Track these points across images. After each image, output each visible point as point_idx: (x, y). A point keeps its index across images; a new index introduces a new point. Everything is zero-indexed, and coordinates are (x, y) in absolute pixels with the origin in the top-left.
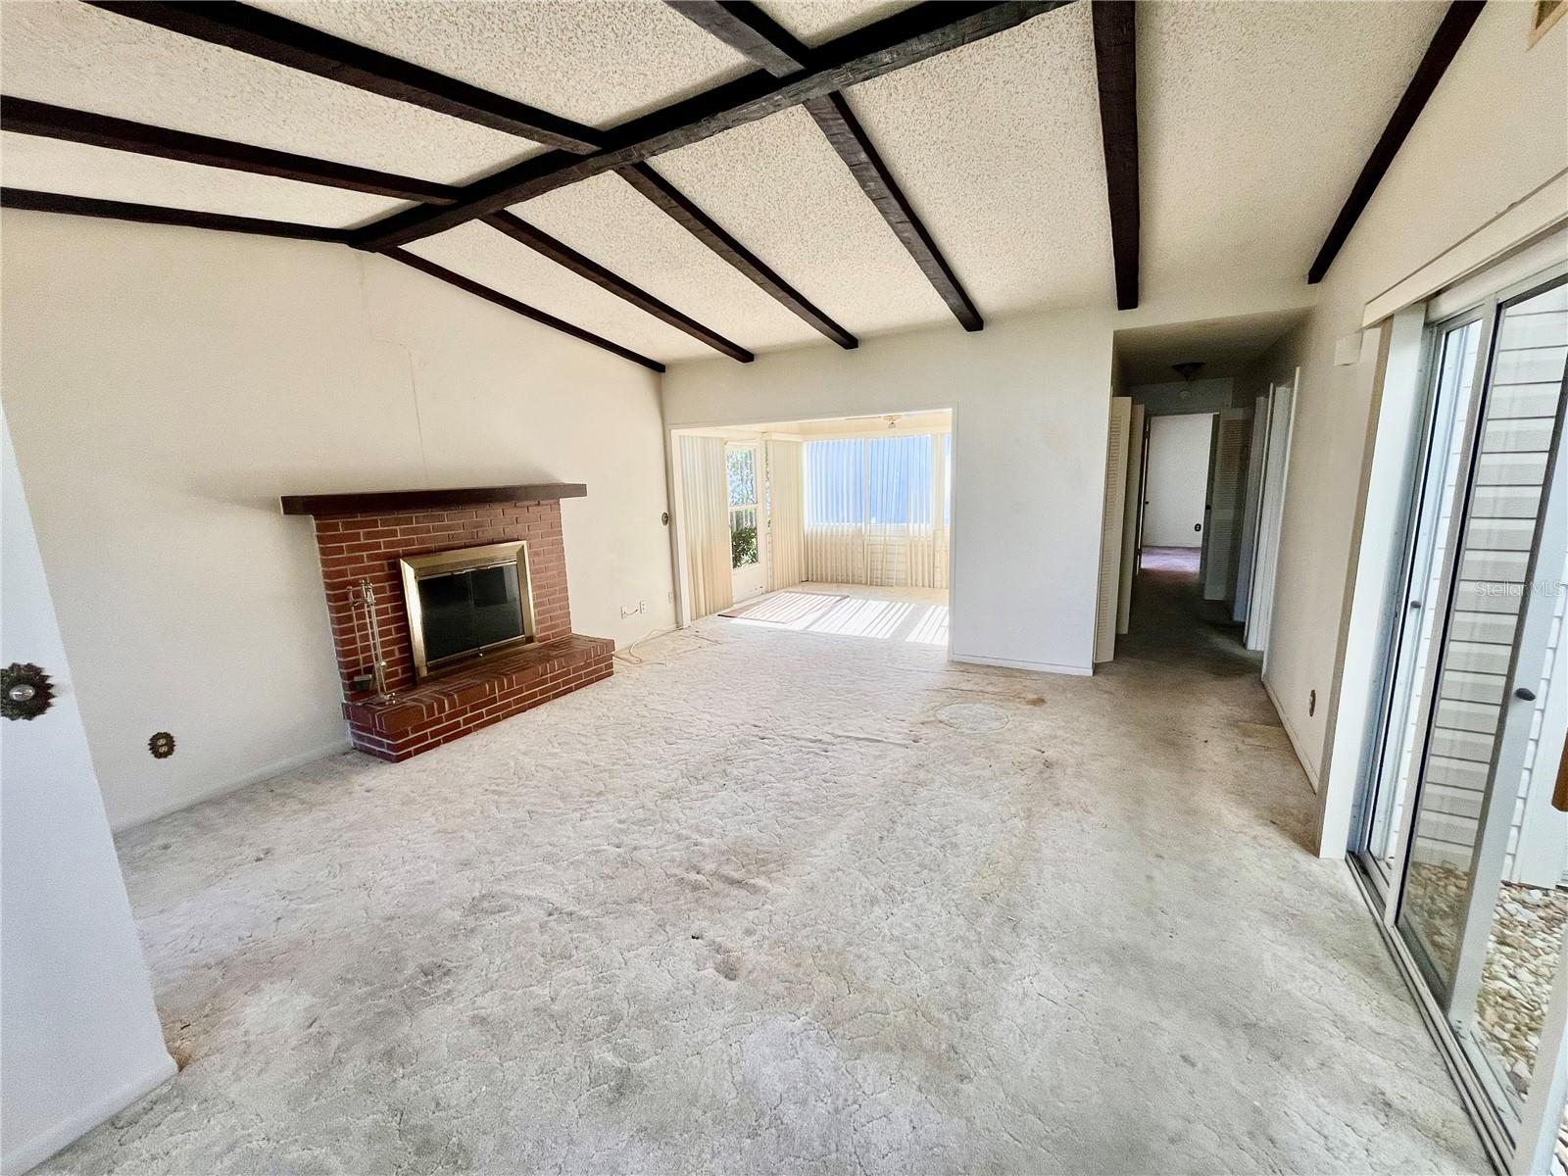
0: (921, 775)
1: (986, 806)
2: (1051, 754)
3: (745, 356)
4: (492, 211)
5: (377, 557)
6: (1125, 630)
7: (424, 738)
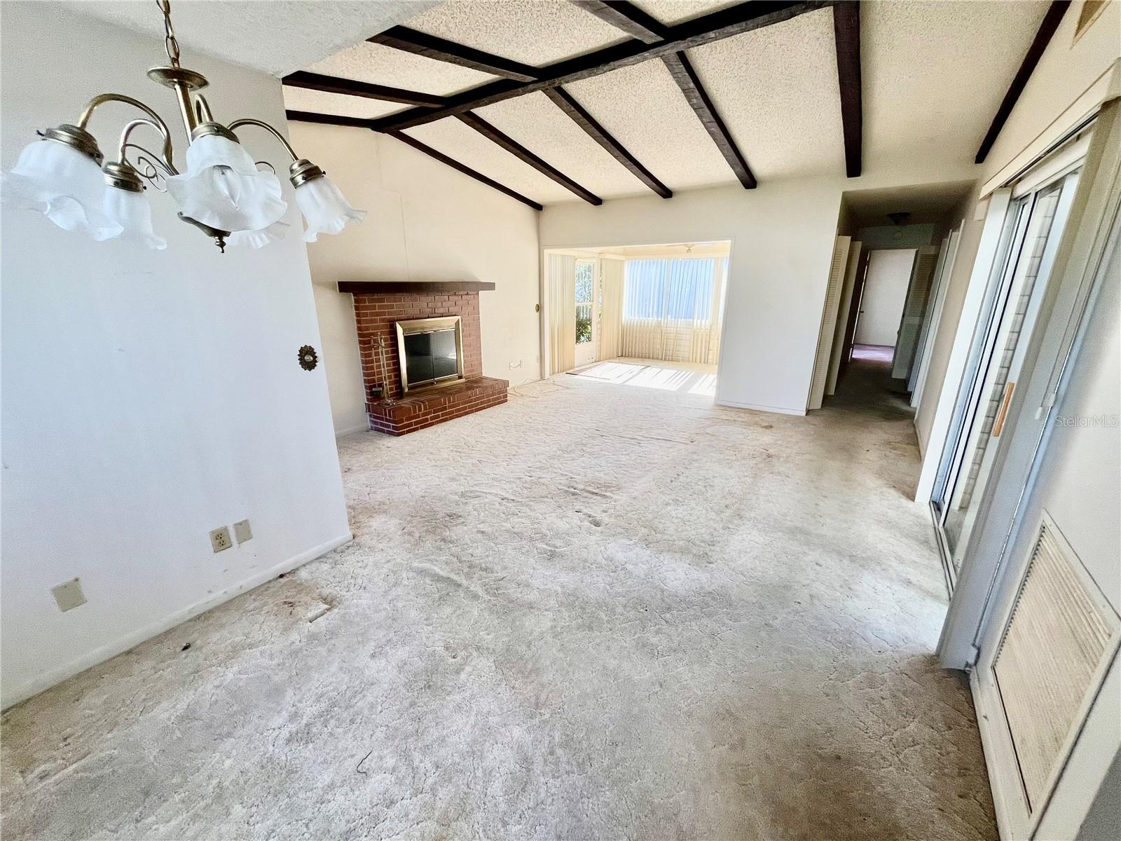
0: (695, 457)
1: (731, 472)
2: (771, 451)
3: (596, 201)
4: (464, 111)
5: (383, 320)
6: (832, 392)
7: (410, 425)
